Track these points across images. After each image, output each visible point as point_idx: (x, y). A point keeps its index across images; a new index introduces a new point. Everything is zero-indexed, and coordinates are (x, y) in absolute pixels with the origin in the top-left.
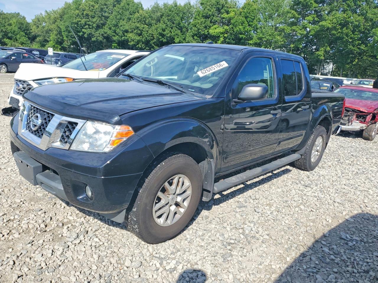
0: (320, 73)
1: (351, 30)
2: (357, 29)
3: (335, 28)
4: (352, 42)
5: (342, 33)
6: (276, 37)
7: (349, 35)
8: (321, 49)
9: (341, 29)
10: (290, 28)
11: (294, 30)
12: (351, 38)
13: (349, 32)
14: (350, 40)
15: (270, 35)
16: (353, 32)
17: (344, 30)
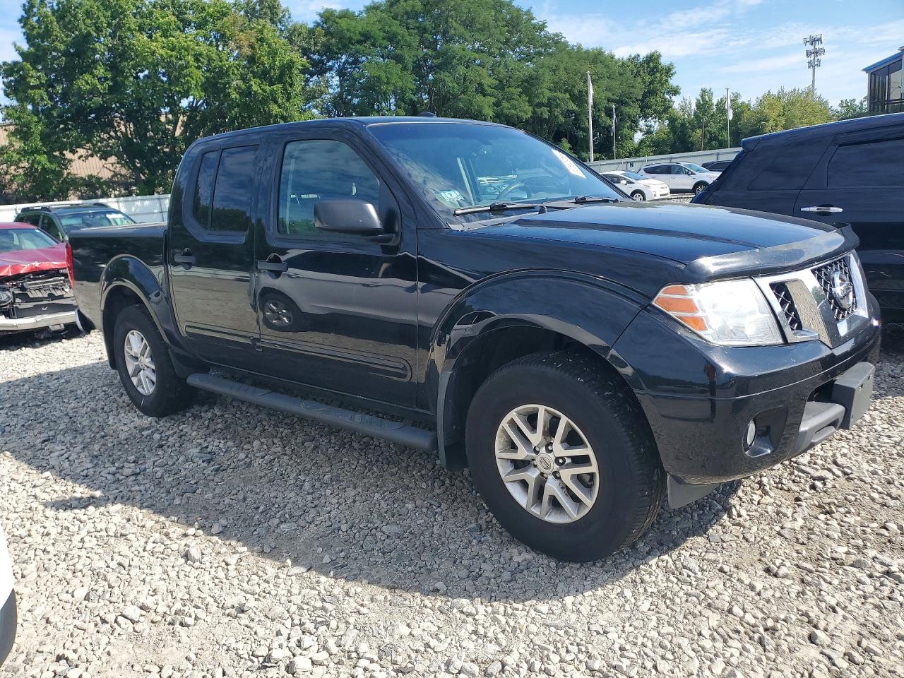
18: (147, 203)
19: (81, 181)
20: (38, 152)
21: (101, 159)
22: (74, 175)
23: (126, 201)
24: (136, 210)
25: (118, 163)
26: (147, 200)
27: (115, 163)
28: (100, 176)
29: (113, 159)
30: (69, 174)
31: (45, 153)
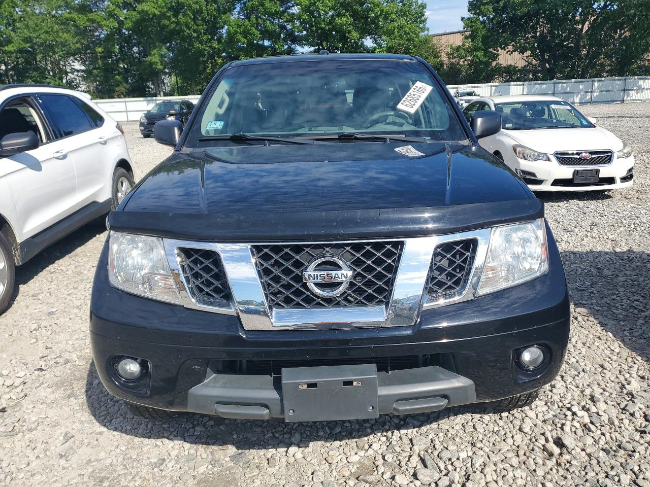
0: (162, 93)
1: (190, 18)
2: (200, 16)
3: (163, 15)
4: (198, 37)
5: (178, 23)
6: (60, 34)
7: (191, 26)
8: (152, 52)
9: (176, 16)
10: (84, 16)
11: (93, 21)
12: (195, 31)
13: (189, 21)
14: (195, 35)
15: (47, 32)
16: (195, 20)
17: (181, 18)
18: (544, 86)
19: (503, 69)
20: (479, 49)
21: (519, 53)
22: (501, 64)
23: (529, 84)
24: (535, 91)
25: (531, 56)
26: (545, 84)
27: (529, 56)
28: (516, 65)
29: (528, 53)
30: (497, 64)
31: (483, 50)
